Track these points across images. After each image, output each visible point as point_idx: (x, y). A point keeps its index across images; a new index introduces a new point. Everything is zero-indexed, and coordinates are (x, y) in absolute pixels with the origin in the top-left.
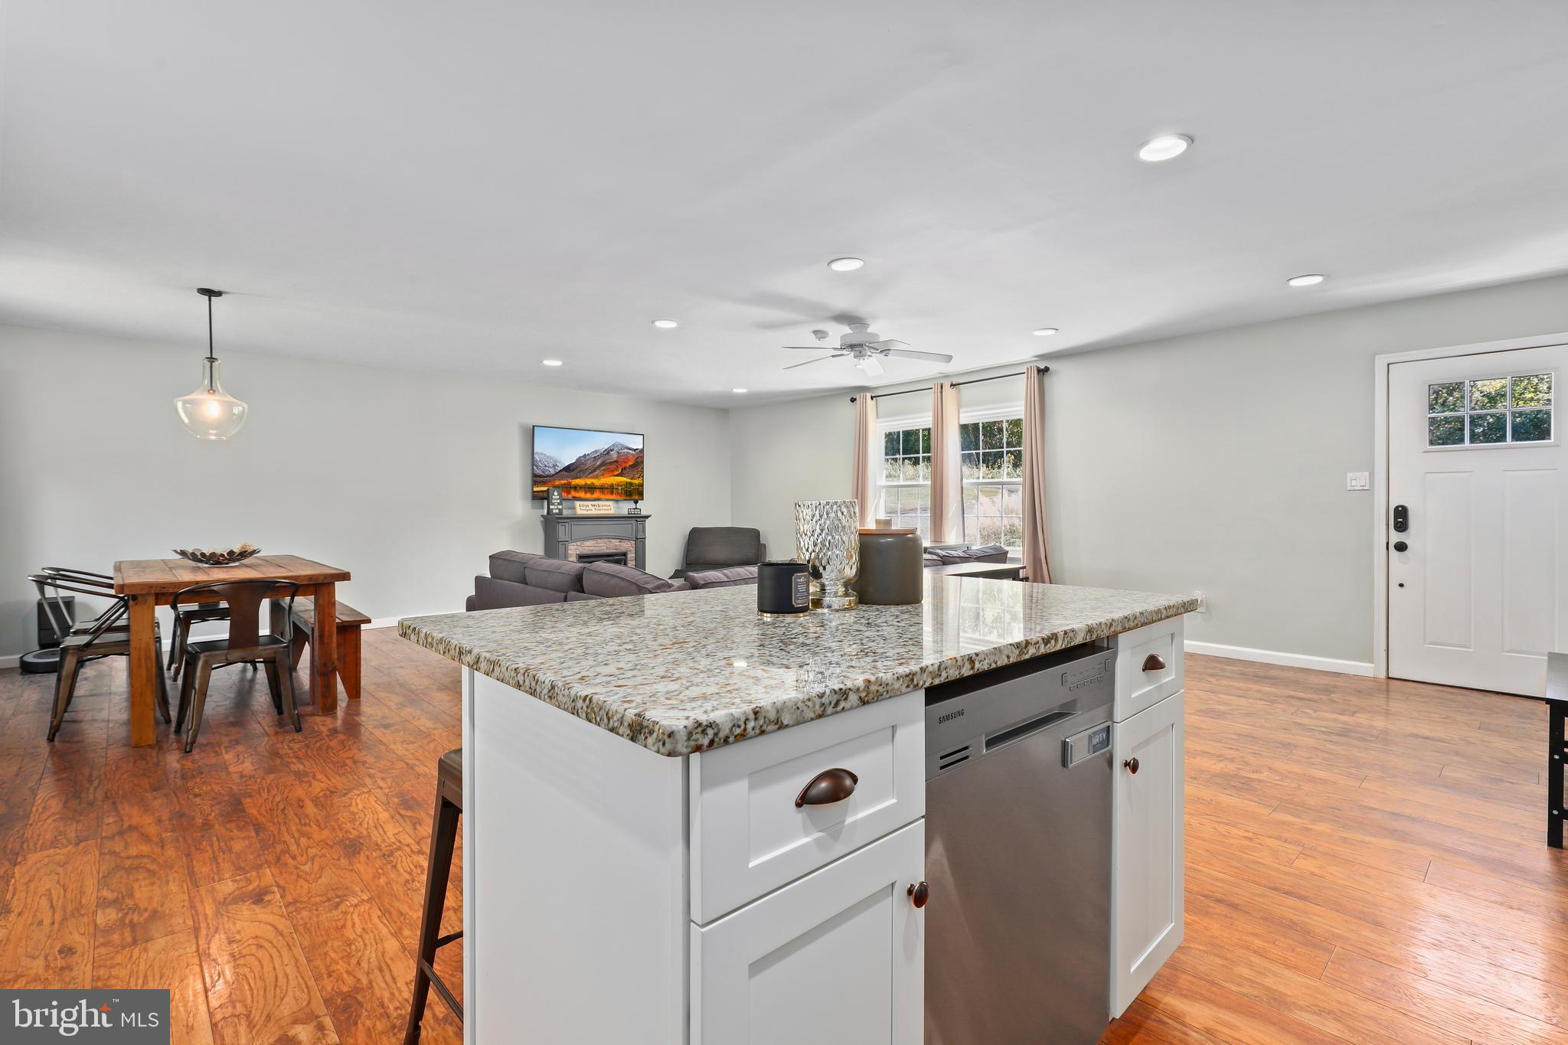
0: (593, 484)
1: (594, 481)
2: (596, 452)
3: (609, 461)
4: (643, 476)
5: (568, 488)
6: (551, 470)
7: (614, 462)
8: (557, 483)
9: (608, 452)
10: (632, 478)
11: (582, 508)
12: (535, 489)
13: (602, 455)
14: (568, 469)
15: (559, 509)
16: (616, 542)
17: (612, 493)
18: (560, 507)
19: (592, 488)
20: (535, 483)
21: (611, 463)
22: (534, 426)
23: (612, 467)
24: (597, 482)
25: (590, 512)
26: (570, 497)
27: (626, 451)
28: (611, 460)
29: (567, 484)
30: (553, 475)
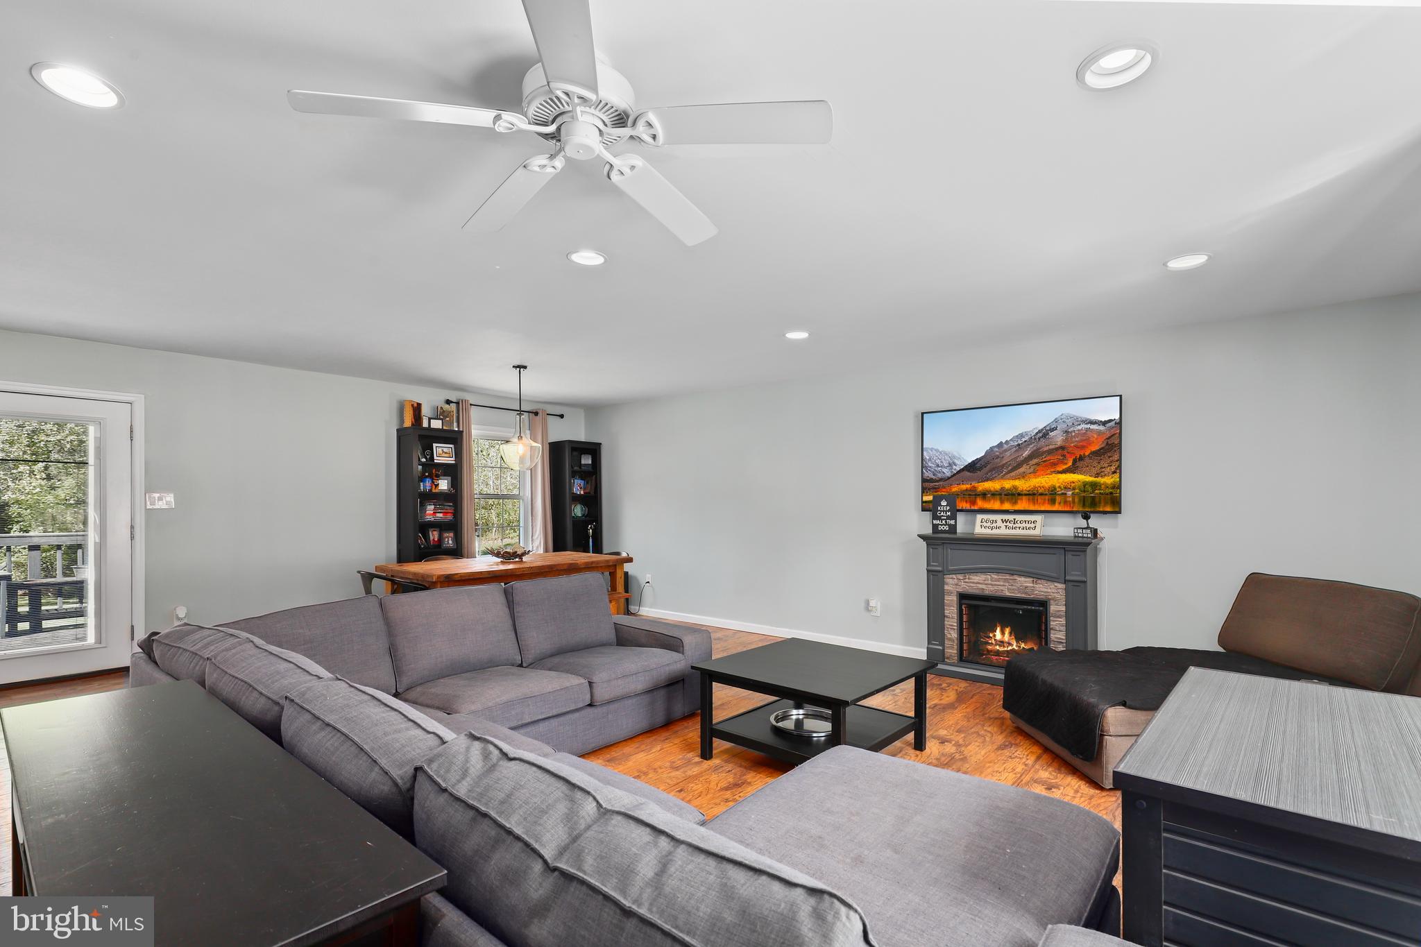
0: (1015, 487)
1: (1017, 483)
2: (1021, 436)
3: (1045, 449)
4: (1120, 471)
6: (945, 470)
7: (1057, 449)
8: (954, 490)
9: (1044, 433)
10: (1097, 475)
11: (985, 524)
13: (1031, 440)
14: (972, 467)
15: (950, 525)
16: (1026, 582)
17: (1053, 502)
18: (952, 522)
19: (1013, 495)
20: (924, 491)
21: (1050, 452)
22: (923, 414)
23: (1054, 458)
24: (1022, 485)
25: (994, 532)
27: (1084, 426)
28: (1051, 447)
29: (970, 490)
30: (949, 478)
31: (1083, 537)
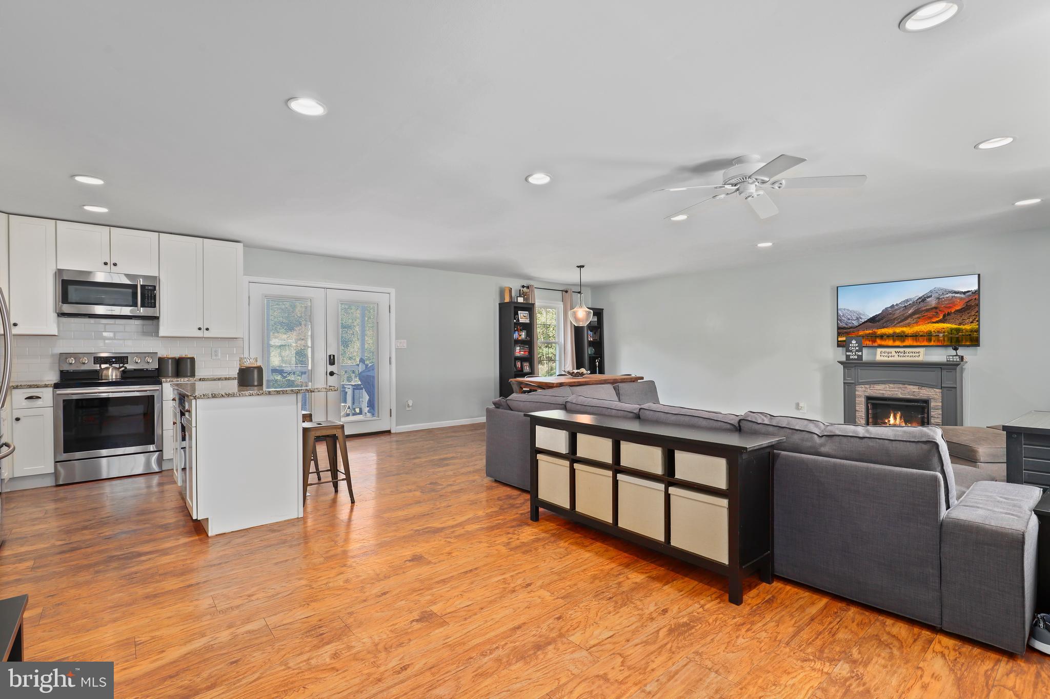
0: (903, 332)
1: (904, 329)
2: (907, 301)
3: (924, 309)
4: (978, 321)
5: (873, 337)
6: (854, 322)
7: (932, 309)
8: (860, 334)
9: (923, 299)
10: (960, 324)
11: (883, 354)
12: (840, 339)
13: (914, 303)
14: (873, 320)
15: (858, 356)
16: (915, 389)
17: (930, 340)
18: (860, 353)
19: (902, 336)
20: (839, 334)
21: (927, 310)
22: (837, 287)
23: (930, 314)
24: (907, 330)
25: (891, 359)
26: (876, 344)
27: (950, 295)
28: (927, 307)
29: (872, 334)
30: (857, 327)
31: (953, 361)
